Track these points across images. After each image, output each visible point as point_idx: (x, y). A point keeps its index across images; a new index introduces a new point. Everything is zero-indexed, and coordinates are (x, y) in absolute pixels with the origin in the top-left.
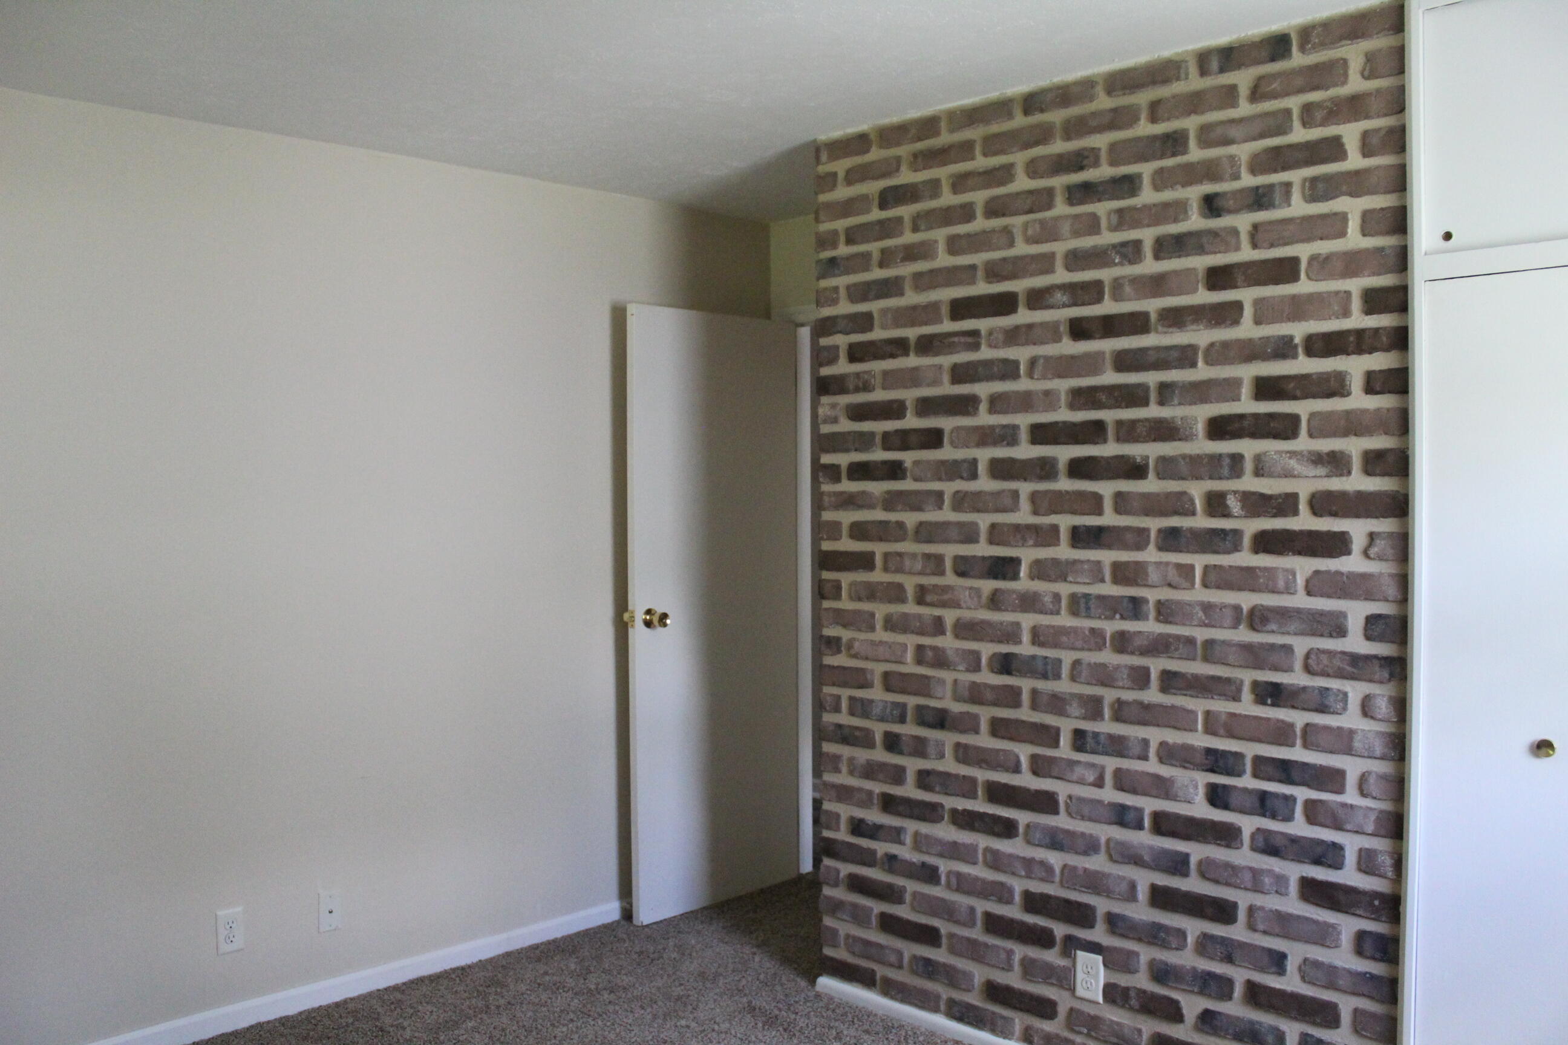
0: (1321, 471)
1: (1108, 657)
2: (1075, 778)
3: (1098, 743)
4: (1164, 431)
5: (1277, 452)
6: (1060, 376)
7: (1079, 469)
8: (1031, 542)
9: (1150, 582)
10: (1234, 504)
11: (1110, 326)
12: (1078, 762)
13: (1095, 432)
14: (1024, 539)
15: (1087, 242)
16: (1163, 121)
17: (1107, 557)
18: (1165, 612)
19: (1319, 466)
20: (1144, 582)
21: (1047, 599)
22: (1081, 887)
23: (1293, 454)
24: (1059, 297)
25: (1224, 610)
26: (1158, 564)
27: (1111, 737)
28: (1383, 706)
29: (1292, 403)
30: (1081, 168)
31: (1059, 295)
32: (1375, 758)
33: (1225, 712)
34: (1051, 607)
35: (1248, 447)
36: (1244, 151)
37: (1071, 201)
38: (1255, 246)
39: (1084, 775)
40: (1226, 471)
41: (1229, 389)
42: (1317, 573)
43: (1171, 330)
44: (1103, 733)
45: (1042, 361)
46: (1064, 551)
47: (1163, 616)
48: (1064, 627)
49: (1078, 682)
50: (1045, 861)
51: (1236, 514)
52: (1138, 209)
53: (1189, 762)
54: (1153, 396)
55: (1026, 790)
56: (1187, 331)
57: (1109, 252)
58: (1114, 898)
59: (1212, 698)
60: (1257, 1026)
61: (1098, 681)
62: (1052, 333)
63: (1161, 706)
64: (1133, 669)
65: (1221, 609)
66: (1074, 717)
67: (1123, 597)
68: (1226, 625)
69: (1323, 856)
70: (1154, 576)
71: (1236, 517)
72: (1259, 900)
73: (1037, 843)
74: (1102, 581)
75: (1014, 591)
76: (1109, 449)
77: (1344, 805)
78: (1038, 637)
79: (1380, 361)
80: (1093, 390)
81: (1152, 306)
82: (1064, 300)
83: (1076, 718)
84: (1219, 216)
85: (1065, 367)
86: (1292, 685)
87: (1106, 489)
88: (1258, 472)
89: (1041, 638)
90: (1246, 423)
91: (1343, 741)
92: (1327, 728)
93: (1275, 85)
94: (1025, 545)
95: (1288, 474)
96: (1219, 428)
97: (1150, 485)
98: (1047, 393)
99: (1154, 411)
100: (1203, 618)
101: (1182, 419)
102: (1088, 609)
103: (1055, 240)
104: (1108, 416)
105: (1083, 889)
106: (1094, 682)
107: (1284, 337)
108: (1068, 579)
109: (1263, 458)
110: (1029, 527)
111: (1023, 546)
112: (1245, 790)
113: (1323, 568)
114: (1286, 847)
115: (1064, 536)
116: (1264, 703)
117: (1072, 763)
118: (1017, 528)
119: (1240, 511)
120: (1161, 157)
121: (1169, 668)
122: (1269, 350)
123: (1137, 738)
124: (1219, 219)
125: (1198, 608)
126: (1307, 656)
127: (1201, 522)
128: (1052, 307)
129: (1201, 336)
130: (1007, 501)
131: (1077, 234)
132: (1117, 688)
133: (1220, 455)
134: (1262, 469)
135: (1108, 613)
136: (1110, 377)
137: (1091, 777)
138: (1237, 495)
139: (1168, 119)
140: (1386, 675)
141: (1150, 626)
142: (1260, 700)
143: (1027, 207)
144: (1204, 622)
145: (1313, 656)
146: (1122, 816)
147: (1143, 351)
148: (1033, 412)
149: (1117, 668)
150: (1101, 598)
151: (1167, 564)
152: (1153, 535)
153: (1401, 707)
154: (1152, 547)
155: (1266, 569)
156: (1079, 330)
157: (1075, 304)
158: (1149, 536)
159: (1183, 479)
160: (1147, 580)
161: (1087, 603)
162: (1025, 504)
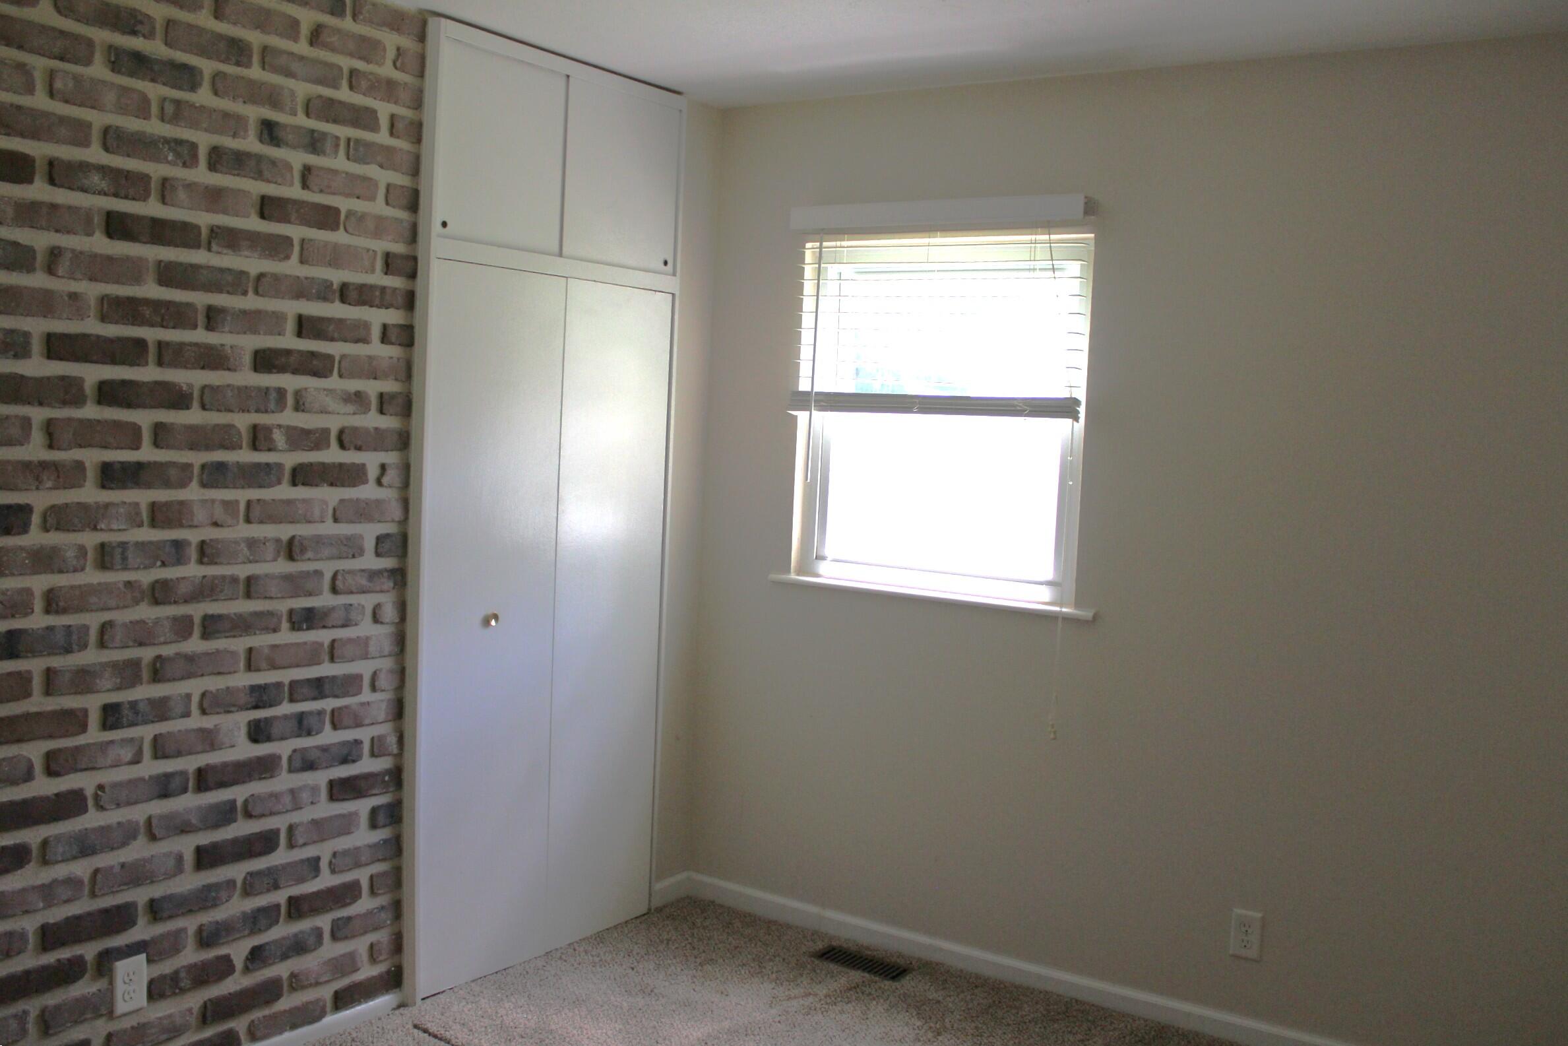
0: (350, 408)
1: (146, 612)
2: (109, 762)
3: (137, 713)
4: (213, 359)
5: (316, 389)
6: (92, 279)
7: (109, 393)
8: (49, 484)
9: (195, 523)
10: (279, 438)
11: (160, 231)
12: (112, 742)
13: (134, 351)
14: (38, 479)
15: (132, 124)
16: (229, 22)
17: (142, 497)
18: (206, 553)
19: (348, 405)
20: (191, 524)
21: (70, 554)
22: (120, 886)
23: (330, 391)
24: (96, 179)
25: (267, 544)
26: (204, 502)
27: (152, 702)
28: (389, 613)
29: (327, 343)
30: (134, 33)
31: (96, 178)
32: (385, 656)
33: (268, 645)
34: (75, 563)
35: (289, 382)
36: (302, 89)
37: (115, 66)
38: (305, 186)
39: (119, 755)
40: (272, 406)
41: (274, 322)
42: (342, 501)
43: (225, 251)
44: (142, 700)
45: (69, 255)
46: (89, 493)
47: (208, 557)
48: (90, 585)
49: (111, 648)
50: (72, 876)
51: (281, 448)
52: (196, 107)
53: (234, 706)
54: (201, 319)
55: (45, 799)
56: (240, 256)
57: (161, 146)
58: (160, 880)
59: (255, 634)
60: (300, 936)
61: (135, 641)
62: (82, 222)
63: (207, 654)
64: (175, 619)
65: (264, 544)
66: (104, 692)
67: (165, 542)
68: (268, 559)
69: (348, 754)
70: (200, 515)
71: (281, 451)
72: (296, 817)
73: (60, 859)
74: (140, 525)
75: (22, 548)
76: (147, 373)
77: (362, 704)
78: (52, 603)
79: (393, 317)
80: (132, 302)
81: (204, 219)
82: (103, 185)
83: (108, 690)
84: (278, 145)
85: (97, 268)
86: (324, 607)
87: (144, 418)
88: (299, 407)
89: (61, 604)
90: (292, 359)
91: (362, 648)
92: (350, 640)
93: (334, 39)
94: (41, 487)
95: (324, 411)
96: (265, 361)
97: (193, 416)
98: (74, 296)
99: (200, 336)
100: (248, 554)
101: (231, 347)
102: (124, 559)
103: (93, 107)
104: (151, 334)
105: (122, 887)
106: (131, 644)
107: (326, 281)
108: (98, 527)
109: (304, 393)
110: (44, 465)
111: (37, 488)
112: (286, 717)
113: (346, 497)
114: (319, 758)
115: (91, 474)
116: (300, 629)
117: (105, 746)
118: (27, 466)
119: (285, 445)
120: (225, 61)
121: (210, 612)
122: (314, 291)
123: (180, 695)
124: (276, 149)
125: (243, 545)
126: (334, 578)
127: (246, 456)
128: (84, 190)
129: (252, 264)
130: (15, 431)
131: (122, 110)
132: (158, 644)
133: (267, 389)
134: (304, 404)
135: (147, 562)
136: (152, 290)
137: (127, 754)
138: (282, 429)
139: (235, 24)
140: (391, 584)
141: (192, 571)
142: (295, 627)
143: (56, 50)
144: (248, 559)
145: (340, 577)
146: (165, 787)
147: (195, 267)
148: (53, 318)
149: (157, 621)
150: (141, 546)
151: (213, 501)
152: (196, 470)
153: (403, 610)
154: (194, 484)
155: (304, 501)
156: (117, 226)
157: (116, 195)
158: (192, 472)
159: (231, 411)
160: (192, 520)
161: (123, 553)
162: (37, 437)
